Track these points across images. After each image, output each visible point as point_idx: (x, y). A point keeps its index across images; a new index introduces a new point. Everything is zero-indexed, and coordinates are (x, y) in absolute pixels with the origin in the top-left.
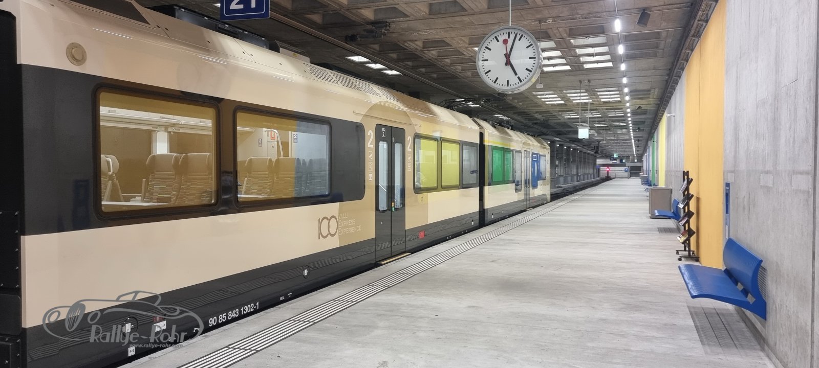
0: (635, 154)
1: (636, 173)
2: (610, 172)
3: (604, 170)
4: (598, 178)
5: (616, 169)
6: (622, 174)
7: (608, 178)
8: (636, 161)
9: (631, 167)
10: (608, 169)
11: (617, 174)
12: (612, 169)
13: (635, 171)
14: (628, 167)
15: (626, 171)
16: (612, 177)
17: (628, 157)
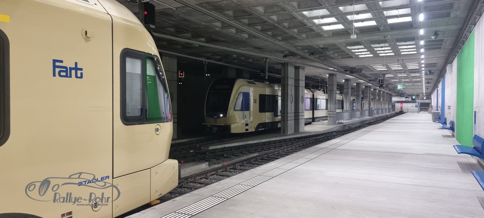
0: (424, 92)
1: (425, 108)
2: (403, 107)
3: (398, 106)
4: (394, 112)
5: (409, 105)
6: (413, 109)
7: (401, 113)
8: (425, 98)
9: (421, 103)
10: (401, 105)
11: (408, 109)
12: (405, 105)
13: (425, 107)
14: (418, 103)
15: (416, 106)
16: (405, 111)
17: (418, 96)
